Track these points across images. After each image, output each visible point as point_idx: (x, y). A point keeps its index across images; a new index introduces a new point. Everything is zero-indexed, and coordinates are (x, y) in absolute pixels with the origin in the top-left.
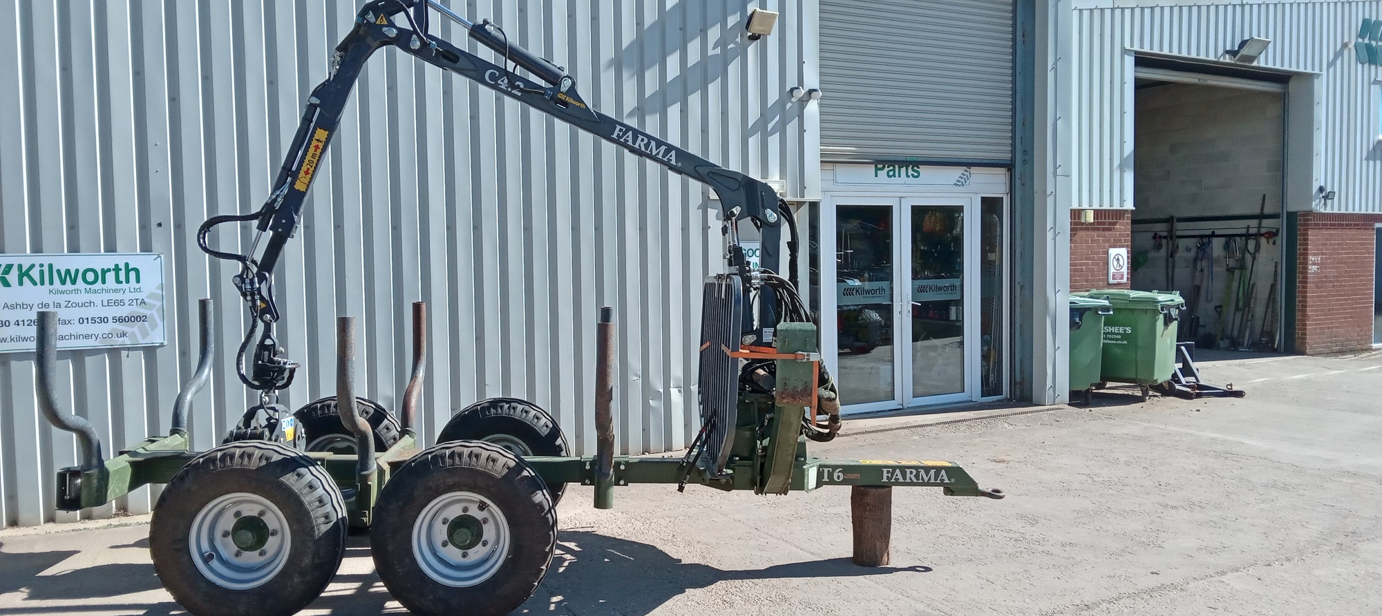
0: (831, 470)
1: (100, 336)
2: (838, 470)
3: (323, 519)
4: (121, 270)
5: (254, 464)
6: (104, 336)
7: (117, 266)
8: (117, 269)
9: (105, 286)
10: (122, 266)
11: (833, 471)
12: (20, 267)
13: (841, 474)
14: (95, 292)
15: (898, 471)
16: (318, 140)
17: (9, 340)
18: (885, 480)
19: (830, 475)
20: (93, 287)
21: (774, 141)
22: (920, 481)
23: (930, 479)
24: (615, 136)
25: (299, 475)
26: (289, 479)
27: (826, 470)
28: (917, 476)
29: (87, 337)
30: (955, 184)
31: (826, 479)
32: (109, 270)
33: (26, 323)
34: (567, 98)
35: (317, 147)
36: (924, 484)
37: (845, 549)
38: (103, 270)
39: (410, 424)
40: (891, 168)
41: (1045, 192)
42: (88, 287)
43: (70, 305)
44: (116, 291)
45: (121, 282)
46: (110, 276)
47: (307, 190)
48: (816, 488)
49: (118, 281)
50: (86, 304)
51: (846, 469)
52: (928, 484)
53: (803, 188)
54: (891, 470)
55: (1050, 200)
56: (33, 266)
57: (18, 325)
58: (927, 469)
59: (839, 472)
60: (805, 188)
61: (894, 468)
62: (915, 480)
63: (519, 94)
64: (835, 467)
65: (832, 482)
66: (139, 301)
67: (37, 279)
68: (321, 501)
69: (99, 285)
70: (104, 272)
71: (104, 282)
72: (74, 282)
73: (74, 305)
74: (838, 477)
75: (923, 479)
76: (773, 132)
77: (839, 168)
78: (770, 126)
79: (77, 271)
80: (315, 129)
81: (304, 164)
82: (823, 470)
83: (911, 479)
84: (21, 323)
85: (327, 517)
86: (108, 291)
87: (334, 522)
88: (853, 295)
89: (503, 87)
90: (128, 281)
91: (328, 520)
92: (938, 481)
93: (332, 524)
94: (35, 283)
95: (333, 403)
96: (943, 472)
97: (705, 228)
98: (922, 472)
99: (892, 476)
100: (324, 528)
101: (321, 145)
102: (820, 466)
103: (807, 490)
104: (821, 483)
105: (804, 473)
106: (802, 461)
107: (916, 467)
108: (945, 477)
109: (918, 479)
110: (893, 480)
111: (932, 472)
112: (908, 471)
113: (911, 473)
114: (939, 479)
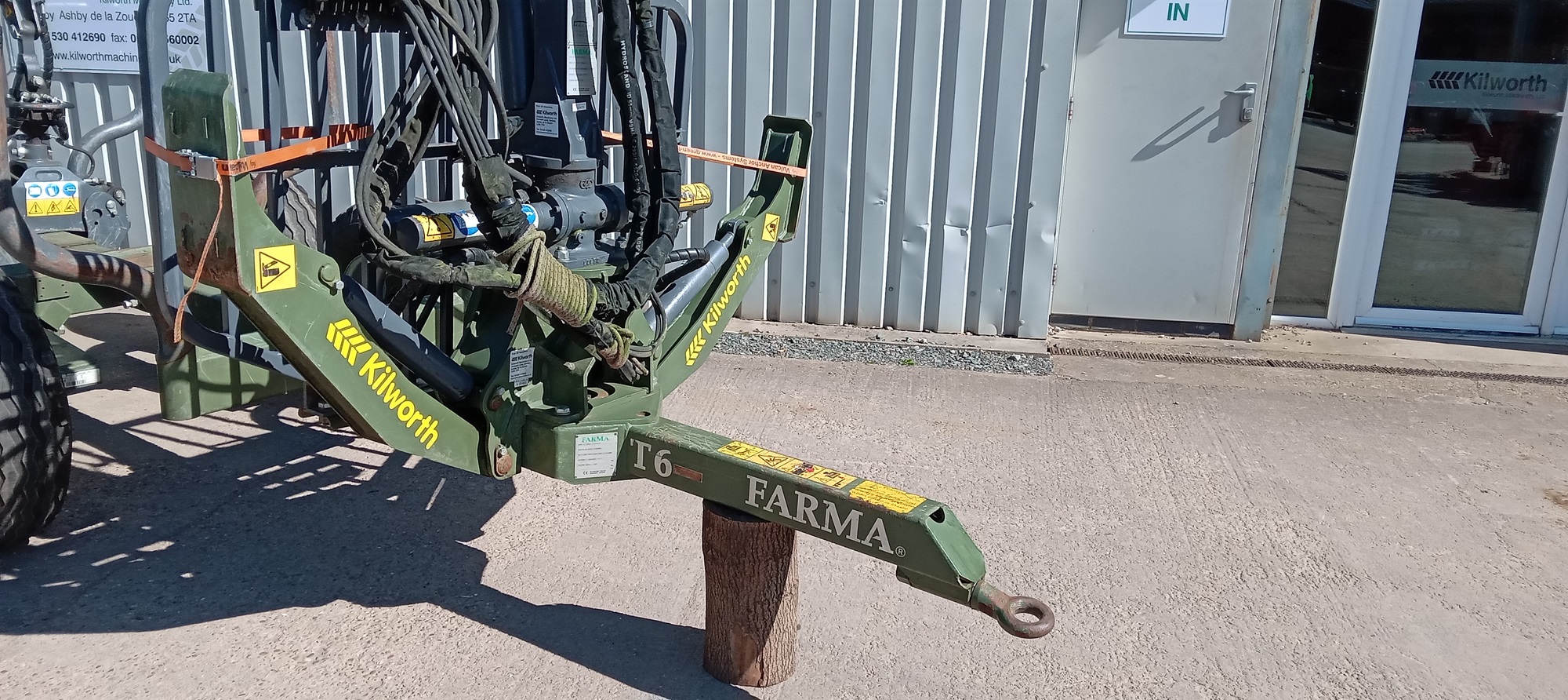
0: (650, 447)
2: (663, 452)
11: (655, 451)
13: (667, 462)
15: (779, 491)
17: (68, 56)
18: (751, 501)
19: (649, 459)
22: (826, 528)
23: (847, 530)
27: (641, 445)
28: (820, 514)
31: (640, 465)
33: (83, 37)
36: (832, 537)
48: (613, 478)
51: (681, 455)
52: (842, 540)
54: (765, 482)
57: (75, 39)
58: (845, 505)
59: (665, 456)
61: (774, 480)
62: (814, 523)
64: (659, 444)
65: (651, 474)
66: (189, 17)
73: (125, 17)
74: (663, 467)
75: (832, 525)
82: (636, 445)
83: (805, 517)
84: (78, 37)
88: (1456, 87)
92: (867, 542)
96: (879, 524)
98: (832, 510)
99: (768, 495)
102: (633, 434)
103: (572, 479)
104: (625, 470)
105: (562, 442)
106: (561, 415)
107: (822, 494)
108: (883, 537)
109: (821, 522)
110: (768, 508)
111: (855, 515)
112: (802, 497)
113: (808, 503)
114: (868, 538)
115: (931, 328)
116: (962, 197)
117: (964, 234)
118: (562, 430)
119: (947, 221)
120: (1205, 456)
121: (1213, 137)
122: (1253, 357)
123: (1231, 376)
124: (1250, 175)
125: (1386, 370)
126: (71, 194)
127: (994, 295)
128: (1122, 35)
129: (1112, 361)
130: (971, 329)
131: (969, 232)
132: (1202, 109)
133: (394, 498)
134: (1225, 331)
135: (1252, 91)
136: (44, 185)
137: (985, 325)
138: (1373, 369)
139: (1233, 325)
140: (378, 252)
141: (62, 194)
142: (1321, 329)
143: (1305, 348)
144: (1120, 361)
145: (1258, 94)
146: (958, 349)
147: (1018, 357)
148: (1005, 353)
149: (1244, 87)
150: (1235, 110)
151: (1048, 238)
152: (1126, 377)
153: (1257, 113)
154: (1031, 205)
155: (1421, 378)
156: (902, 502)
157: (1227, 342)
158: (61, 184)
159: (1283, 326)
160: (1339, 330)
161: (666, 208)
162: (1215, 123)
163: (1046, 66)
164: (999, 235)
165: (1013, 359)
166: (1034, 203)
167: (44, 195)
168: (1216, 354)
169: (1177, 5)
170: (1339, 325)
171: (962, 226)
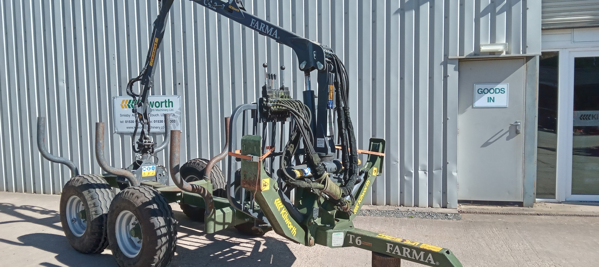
0: (354, 236)
1: (160, 128)
2: (358, 238)
3: (94, 213)
4: (167, 102)
6: (162, 128)
7: (165, 100)
8: (166, 102)
9: (162, 108)
10: (167, 101)
11: (356, 237)
13: (360, 241)
14: (159, 110)
15: (397, 247)
16: (156, 43)
18: (388, 251)
19: (354, 240)
20: (158, 108)
22: (413, 258)
23: (420, 258)
24: (251, 25)
25: (89, 192)
26: (85, 193)
27: (351, 236)
28: (411, 253)
29: (156, 128)
31: (351, 242)
32: (163, 102)
34: (232, 8)
35: (155, 46)
36: (415, 261)
38: (161, 102)
39: (206, 174)
42: (157, 108)
43: (151, 115)
44: (165, 110)
45: (167, 107)
46: (164, 104)
47: (153, 65)
48: (343, 246)
49: (166, 107)
50: (156, 115)
51: (364, 238)
52: (418, 261)
53: (525, 47)
54: (392, 245)
58: (419, 250)
59: (359, 239)
60: (527, 47)
61: (395, 244)
62: (409, 257)
63: (215, 9)
64: (357, 235)
65: (354, 245)
66: (173, 114)
68: (94, 204)
69: (160, 108)
70: (162, 103)
71: (161, 107)
72: (152, 107)
74: (359, 242)
75: (415, 257)
78: (498, 9)
79: (153, 102)
81: (152, 54)
82: (349, 236)
83: (406, 255)
85: (96, 212)
86: (163, 110)
88: (589, 119)
89: (210, 6)
90: (169, 107)
91: (96, 214)
92: (426, 261)
93: (99, 216)
96: (430, 255)
97: (446, 77)
98: (414, 252)
99: (394, 248)
100: (95, 217)
101: (156, 45)
102: (348, 232)
103: (331, 246)
104: (346, 244)
105: (328, 235)
106: (328, 227)
107: (411, 247)
108: (432, 259)
109: (411, 256)
110: (394, 253)
111: (422, 253)
112: (404, 249)
113: (407, 250)
114: (427, 260)
115: (416, 205)
116: (424, 160)
117: (425, 173)
118: (329, 231)
119: (419, 169)
120: (521, 244)
121: (508, 139)
122: (531, 213)
123: (525, 219)
124: (522, 151)
125: (579, 216)
126: (153, 169)
127: (438, 193)
128: (473, 108)
129: (482, 215)
130: (430, 205)
131: (427, 173)
132: (502, 130)
133: (259, 260)
134: (520, 204)
135: (519, 124)
136: (147, 167)
137: (435, 204)
138: (575, 215)
139: (523, 202)
140: (288, 180)
141: (151, 170)
142: (554, 203)
143: (549, 209)
144: (485, 215)
145: (521, 124)
146: (427, 212)
147: (449, 215)
148: (444, 213)
149: (516, 122)
150: (515, 130)
151: (455, 174)
152: (488, 220)
153: (522, 130)
154: (448, 163)
155: (592, 218)
156: (437, 249)
157: (521, 208)
158: (151, 167)
159: (540, 202)
160: (560, 203)
161: (355, 166)
162: (508, 134)
163: (449, 118)
164: (438, 174)
165: (447, 215)
166: (449, 162)
167: (147, 170)
168: (518, 212)
169: (490, 98)
170: (560, 201)
171: (425, 171)
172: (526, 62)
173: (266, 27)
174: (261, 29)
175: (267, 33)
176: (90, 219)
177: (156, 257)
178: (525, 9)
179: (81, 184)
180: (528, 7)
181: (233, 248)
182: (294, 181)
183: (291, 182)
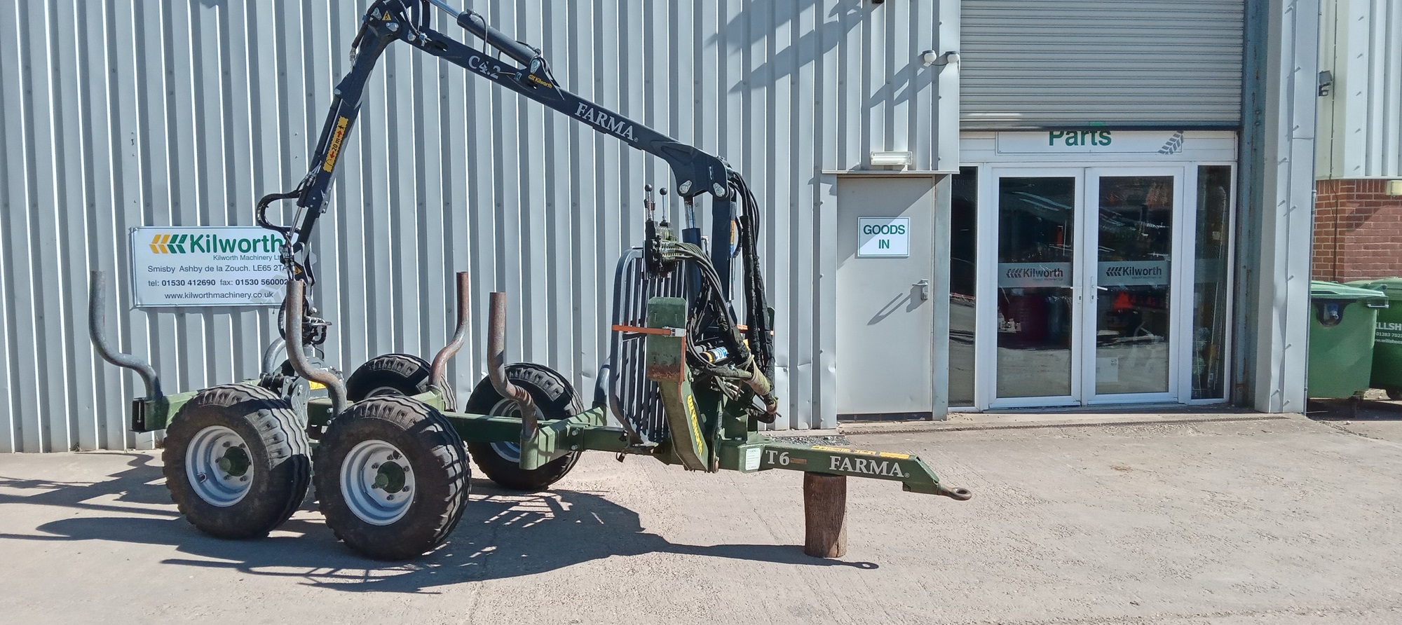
0: (777, 452)
1: (252, 295)
2: (784, 454)
3: (276, 454)
4: (268, 240)
5: (228, 403)
6: (255, 295)
7: (265, 237)
8: (265, 240)
9: (255, 254)
10: (269, 237)
11: (779, 454)
12: (192, 237)
13: (787, 458)
14: (249, 258)
15: (847, 460)
16: (341, 127)
17: (184, 296)
18: (833, 467)
19: (776, 458)
20: (246, 254)
21: (902, 110)
22: (871, 472)
23: (881, 471)
24: (578, 114)
25: (260, 415)
26: (252, 418)
27: (772, 453)
28: (867, 467)
29: (242, 295)
30: (1161, 152)
31: (771, 462)
32: (259, 241)
33: (197, 283)
34: (536, 79)
35: (340, 133)
36: (875, 476)
37: (797, 536)
38: (254, 240)
39: (434, 381)
40: (1072, 135)
41: (1275, 158)
42: (243, 254)
43: (229, 269)
44: (264, 258)
45: (268, 251)
46: (260, 246)
47: (332, 170)
48: (759, 470)
49: (266, 250)
50: (242, 269)
51: (793, 453)
52: (880, 476)
53: (936, 159)
54: (839, 458)
55: (1281, 170)
56: (202, 236)
57: (191, 284)
58: (879, 460)
59: (785, 455)
60: (939, 159)
61: (843, 456)
62: (865, 471)
63: (497, 77)
64: (781, 450)
65: (778, 466)
67: (205, 247)
68: (275, 437)
69: (251, 253)
70: (255, 242)
71: (255, 251)
72: (232, 250)
73: (232, 269)
74: (784, 461)
75: (874, 470)
76: (901, 100)
77: (1003, 137)
78: (896, 95)
79: (235, 241)
80: (339, 117)
81: (331, 148)
82: (769, 453)
83: (861, 469)
84: (193, 283)
85: (280, 452)
86: (258, 258)
87: (287, 457)
88: (1020, 276)
89: (483, 71)
90: (273, 251)
91: (281, 456)
92: (891, 474)
93: (285, 459)
94: (203, 251)
95: (386, 359)
96: (896, 465)
97: (817, 204)
98: (873, 463)
99: (841, 464)
100: (277, 462)
101: (343, 131)
102: (766, 448)
103: (744, 471)
104: (764, 466)
105: (741, 452)
106: (739, 441)
107: (867, 458)
108: (899, 471)
109: (869, 470)
110: (841, 469)
111: (884, 464)
112: (858, 461)
113: (861, 463)
114: (892, 472)
116: (782, 349)
117: (785, 370)
118: (741, 447)
119: (776, 364)
120: (955, 468)
121: (909, 309)
122: (947, 428)
123: (943, 437)
124: (930, 328)
125: (1017, 428)
127: (805, 405)
128: (856, 257)
129: (877, 435)
130: (794, 426)
131: (788, 369)
132: (902, 294)
133: (579, 521)
134: (928, 416)
135: (926, 284)
137: (802, 423)
138: (1009, 427)
139: (932, 413)
140: (705, 366)
142: (973, 413)
143: (970, 421)
144: (882, 435)
145: (929, 285)
147: (829, 438)
148: (820, 437)
149: (921, 282)
150: (919, 295)
151: (832, 370)
152: (891, 442)
153: (930, 295)
154: (822, 352)
155: (1034, 429)
156: (904, 457)
157: (931, 422)
159: (954, 412)
160: (982, 413)
162: (909, 302)
163: (823, 275)
164: (805, 370)
165: (827, 439)
166: (823, 350)
168: (928, 428)
169: (883, 240)
170: (982, 409)
171: (784, 366)
172: (936, 184)
173: (609, 119)
174: (600, 122)
175: (611, 129)
176: (267, 467)
177: (445, 516)
178: (936, 97)
179: (235, 402)
180: (940, 95)
181: (511, 509)
182: (715, 367)
183: (711, 370)
